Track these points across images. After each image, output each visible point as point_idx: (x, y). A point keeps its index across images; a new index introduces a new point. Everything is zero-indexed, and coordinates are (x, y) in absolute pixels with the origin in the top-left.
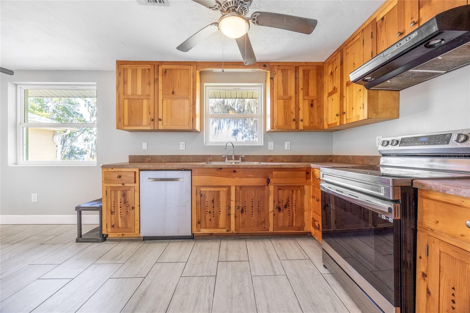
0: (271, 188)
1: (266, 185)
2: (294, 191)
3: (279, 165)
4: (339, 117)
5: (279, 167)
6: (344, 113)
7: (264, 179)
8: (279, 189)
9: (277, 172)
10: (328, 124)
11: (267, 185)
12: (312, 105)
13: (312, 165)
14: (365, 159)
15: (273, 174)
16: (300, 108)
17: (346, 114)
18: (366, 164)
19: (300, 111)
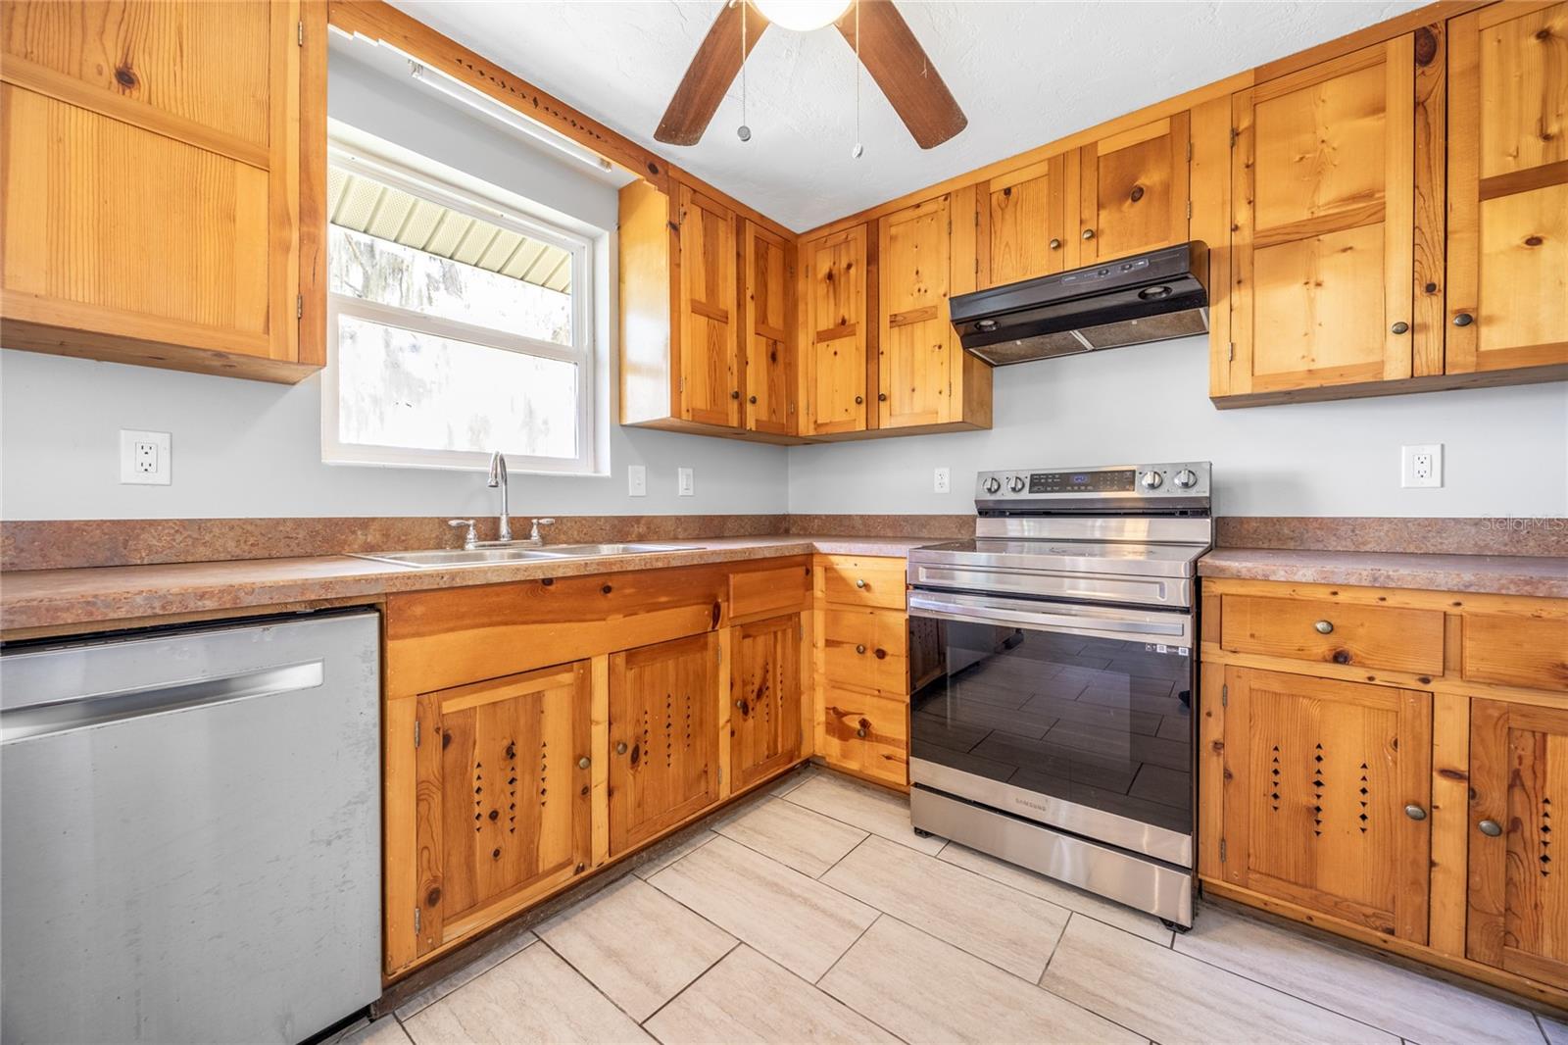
0: (724, 636)
1: (710, 629)
2: (779, 634)
3: (744, 551)
4: (864, 405)
5: (746, 557)
6: (882, 398)
7: (704, 606)
8: (744, 637)
9: (740, 575)
10: (816, 422)
11: (713, 627)
12: (774, 357)
13: (823, 546)
14: (905, 524)
15: (728, 585)
16: (749, 360)
17: (888, 402)
18: (907, 535)
19: (748, 367)
